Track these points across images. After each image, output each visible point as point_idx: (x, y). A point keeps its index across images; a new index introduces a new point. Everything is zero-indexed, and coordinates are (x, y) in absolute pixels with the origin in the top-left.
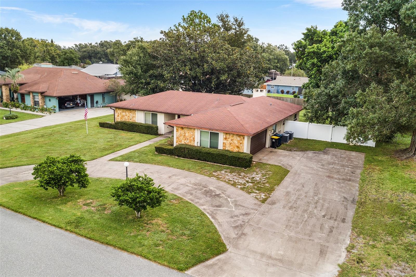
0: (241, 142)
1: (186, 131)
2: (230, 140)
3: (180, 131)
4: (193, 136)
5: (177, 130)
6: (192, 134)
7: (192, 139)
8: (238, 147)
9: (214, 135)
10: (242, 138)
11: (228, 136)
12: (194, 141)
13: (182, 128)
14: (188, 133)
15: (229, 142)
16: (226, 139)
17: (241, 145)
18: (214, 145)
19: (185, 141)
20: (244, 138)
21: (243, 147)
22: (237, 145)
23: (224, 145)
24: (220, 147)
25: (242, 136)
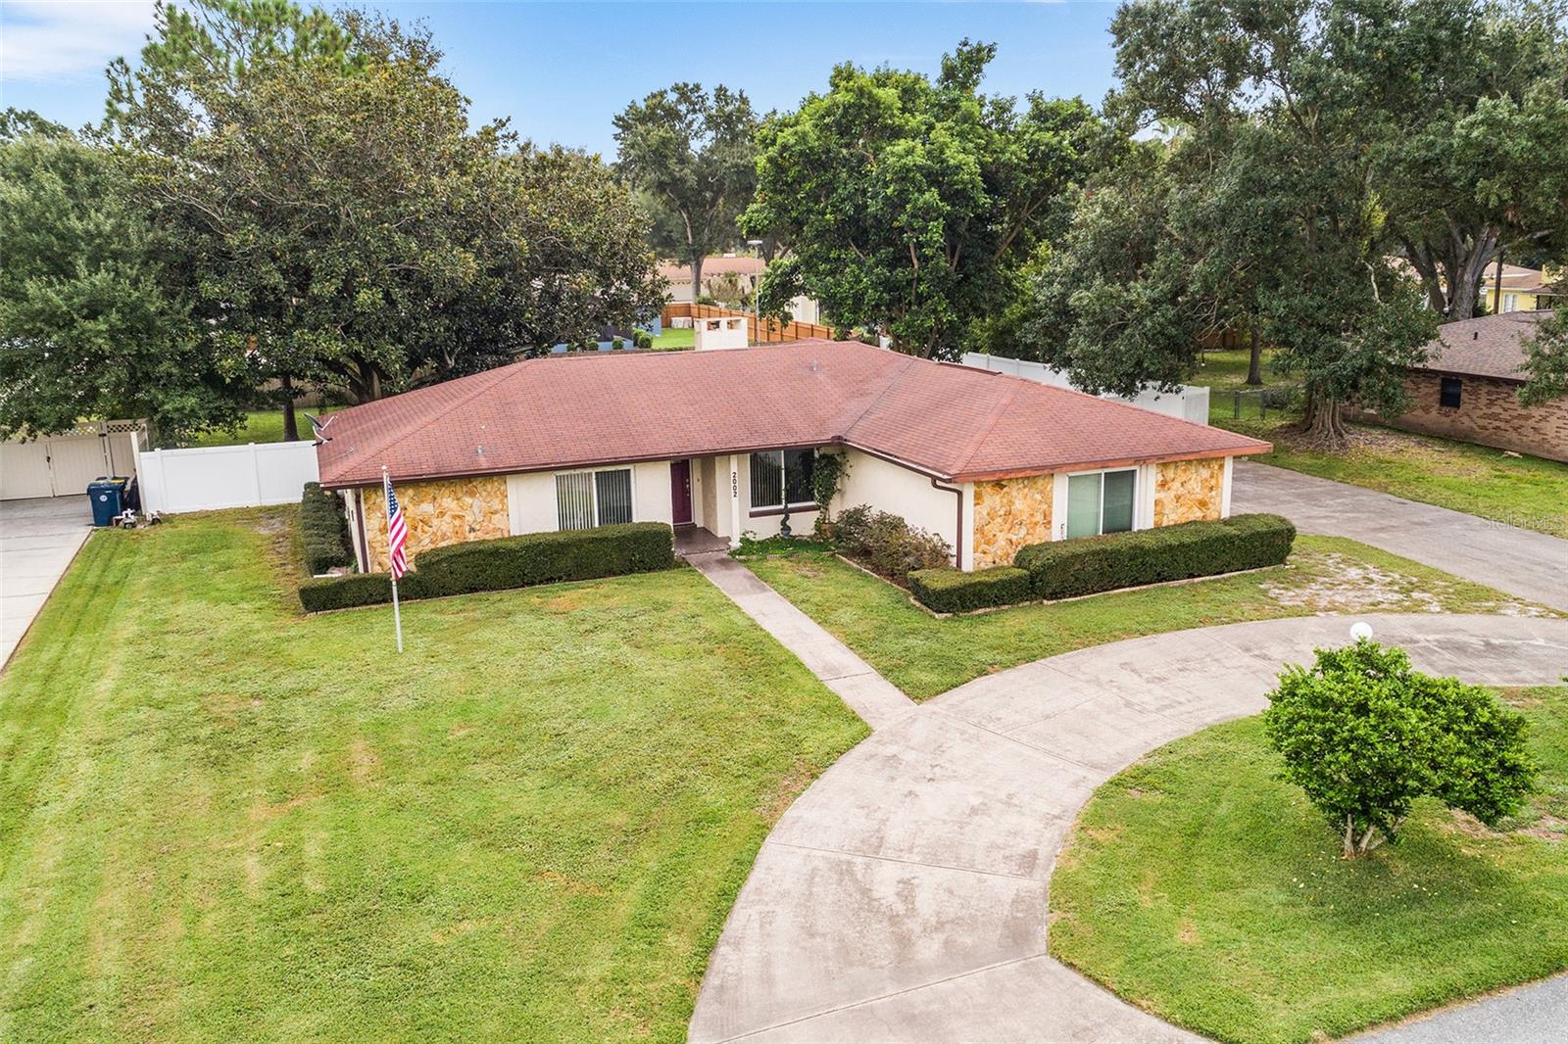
0: (1213, 482)
1: (1014, 493)
2: (1176, 485)
3: (993, 499)
4: (1045, 507)
5: (978, 497)
6: (1038, 497)
7: (1039, 517)
8: (1203, 504)
9: (1120, 483)
10: (1216, 467)
11: (1170, 473)
12: (1050, 522)
13: (999, 484)
14: (1021, 499)
15: (1172, 494)
16: (1163, 485)
17: (1214, 493)
18: (1118, 521)
19: (1010, 536)
20: (1221, 467)
21: (1218, 499)
22: (1200, 497)
23: (1158, 508)
24: (1144, 518)
25: (1217, 459)
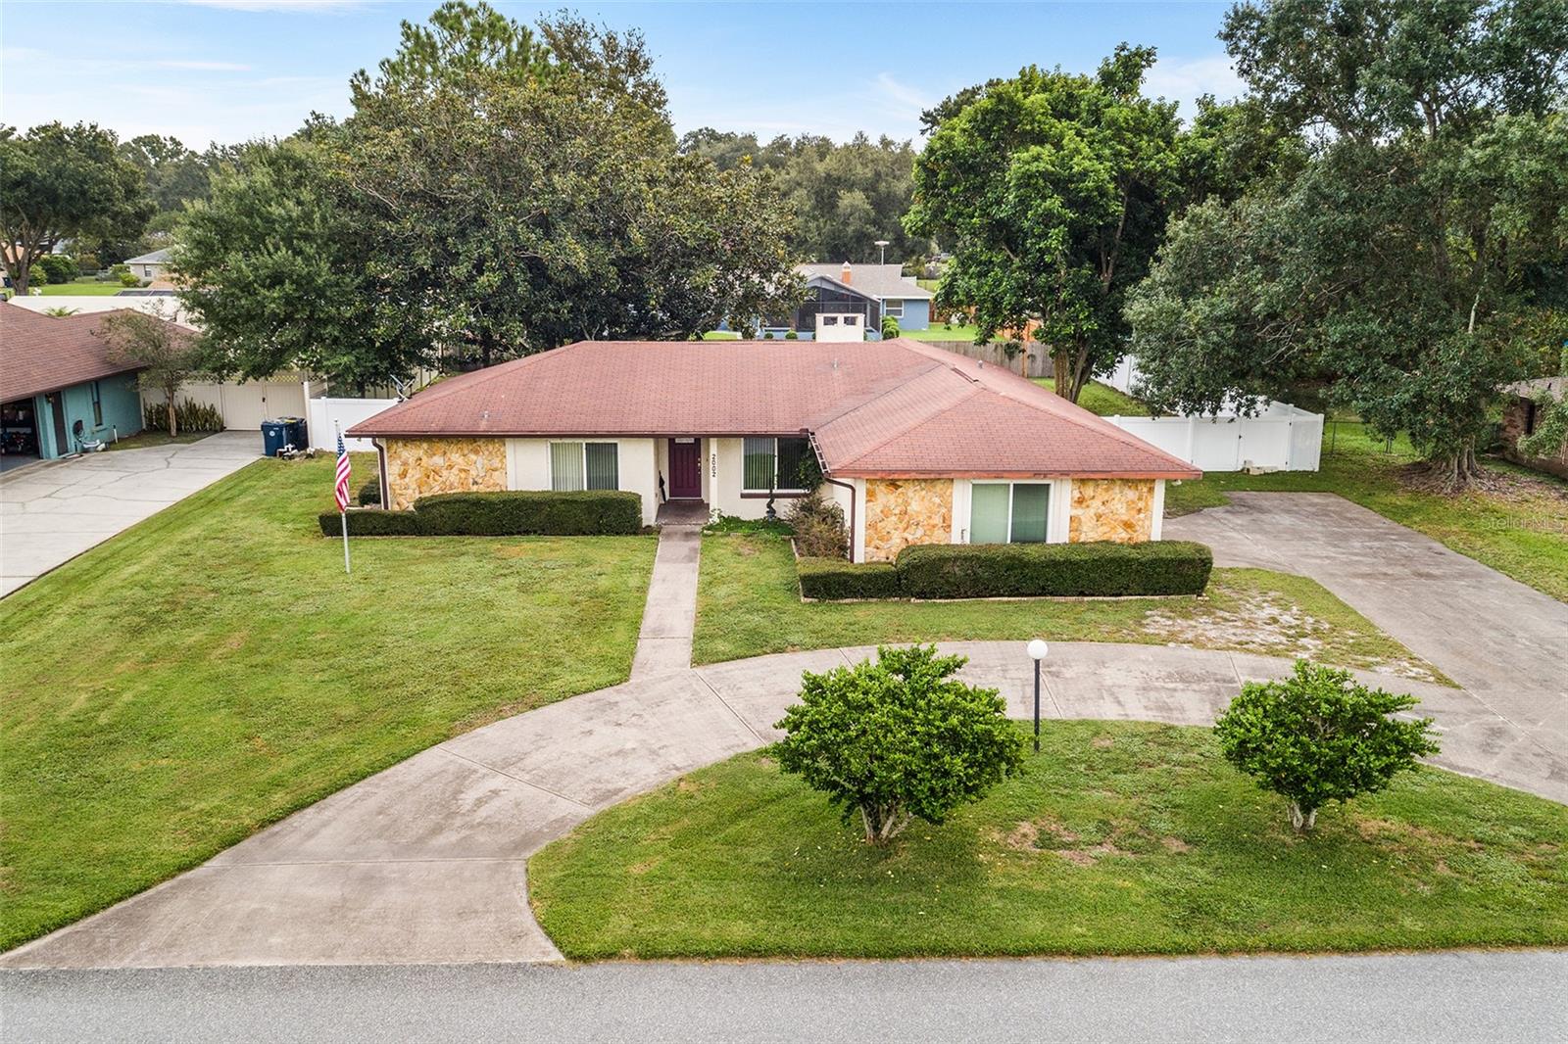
0: (1141, 504)
1: (911, 494)
2: (1096, 504)
3: (886, 497)
4: (944, 510)
5: (871, 495)
6: (937, 500)
7: (937, 520)
8: (1128, 525)
9: (1032, 494)
10: (1145, 490)
11: (1089, 491)
12: (949, 526)
13: (894, 484)
14: (918, 500)
15: (1092, 512)
16: (1080, 501)
17: (1142, 516)
18: (1030, 533)
19: (906, 535)
20: (1151, 490)
21: (1147, 523)
22: (1125, 518)
23: (1074, 524)
24: (1058, 532)
25: (1146, 481)
